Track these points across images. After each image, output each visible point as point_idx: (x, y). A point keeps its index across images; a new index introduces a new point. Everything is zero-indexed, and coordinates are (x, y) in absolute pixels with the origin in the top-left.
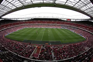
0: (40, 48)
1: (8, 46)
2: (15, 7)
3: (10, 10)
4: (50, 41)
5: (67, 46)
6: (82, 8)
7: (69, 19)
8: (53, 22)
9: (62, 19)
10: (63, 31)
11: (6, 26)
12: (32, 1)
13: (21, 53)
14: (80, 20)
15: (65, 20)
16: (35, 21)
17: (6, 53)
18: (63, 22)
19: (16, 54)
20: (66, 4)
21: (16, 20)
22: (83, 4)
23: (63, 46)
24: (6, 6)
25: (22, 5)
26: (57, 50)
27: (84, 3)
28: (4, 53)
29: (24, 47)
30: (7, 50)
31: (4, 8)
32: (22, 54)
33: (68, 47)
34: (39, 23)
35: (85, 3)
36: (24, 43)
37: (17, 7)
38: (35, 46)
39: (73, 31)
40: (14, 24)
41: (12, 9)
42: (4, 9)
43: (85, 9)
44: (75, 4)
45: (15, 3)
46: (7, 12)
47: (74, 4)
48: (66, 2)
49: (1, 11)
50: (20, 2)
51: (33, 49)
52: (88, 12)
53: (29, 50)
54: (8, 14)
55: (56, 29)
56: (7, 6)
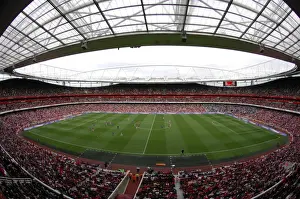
0: (138, 179)
1: (33, 165)
2: (58, 44)
3: (40, 50)
4: (171, 156)
5: (227, 170)
6: (269, 38)
7: (230, 82)
8: (179, 93)
9: (208, 84)
10: (213, 123)
11: (30, 100)
12: (110, 28)
13: (75, 189)
14: (266, 81)
15: (217, 85)
16: (122, 92)
17: (22, 182)
18: (210, 93)
19: (57, 191)
20: (219, 31)
21: (61, 84)
22: (270, 24)
23: (214, 170)
24: (27, 36)
25: (81, 38)
26: (195, 182)
27: (272, 21)
28: (16, 182)
29: (84, 174)
30: (29, 176)
31: (21, 40)
32: (76, 193)
33: (231, 171)
34: (134, 97)
35: (276, 17)
36: (87, 161)
37: (65, 42)
38: (122, 171)
39: (245, 119)
40: (55, 98)
41: (49, 47)
42: (21, 43)
43: (278, 41)
44: (245, 28)
45: (59, 30)
46: (31, 54)
47: (243, 29)
48: (218, 27)
49: (14, 48)
50: (75, 28)
51: (114, 180)
52: (288, 46)
53: (101, 182)
54: (35, 62)
55: (191, 115)
56: (32, 36)
